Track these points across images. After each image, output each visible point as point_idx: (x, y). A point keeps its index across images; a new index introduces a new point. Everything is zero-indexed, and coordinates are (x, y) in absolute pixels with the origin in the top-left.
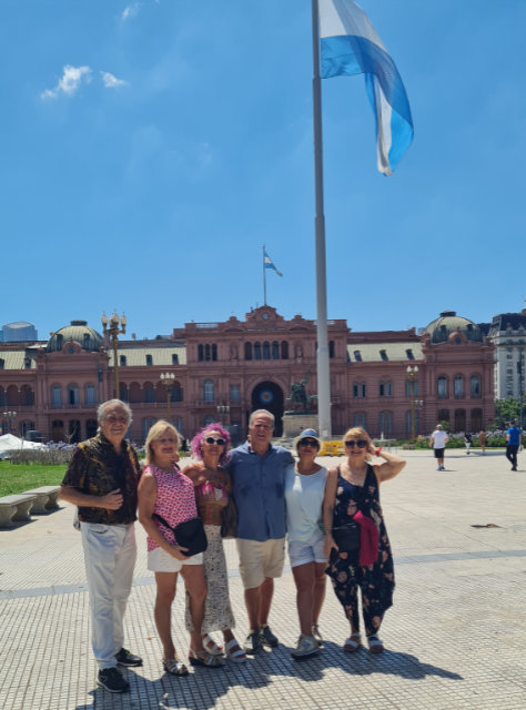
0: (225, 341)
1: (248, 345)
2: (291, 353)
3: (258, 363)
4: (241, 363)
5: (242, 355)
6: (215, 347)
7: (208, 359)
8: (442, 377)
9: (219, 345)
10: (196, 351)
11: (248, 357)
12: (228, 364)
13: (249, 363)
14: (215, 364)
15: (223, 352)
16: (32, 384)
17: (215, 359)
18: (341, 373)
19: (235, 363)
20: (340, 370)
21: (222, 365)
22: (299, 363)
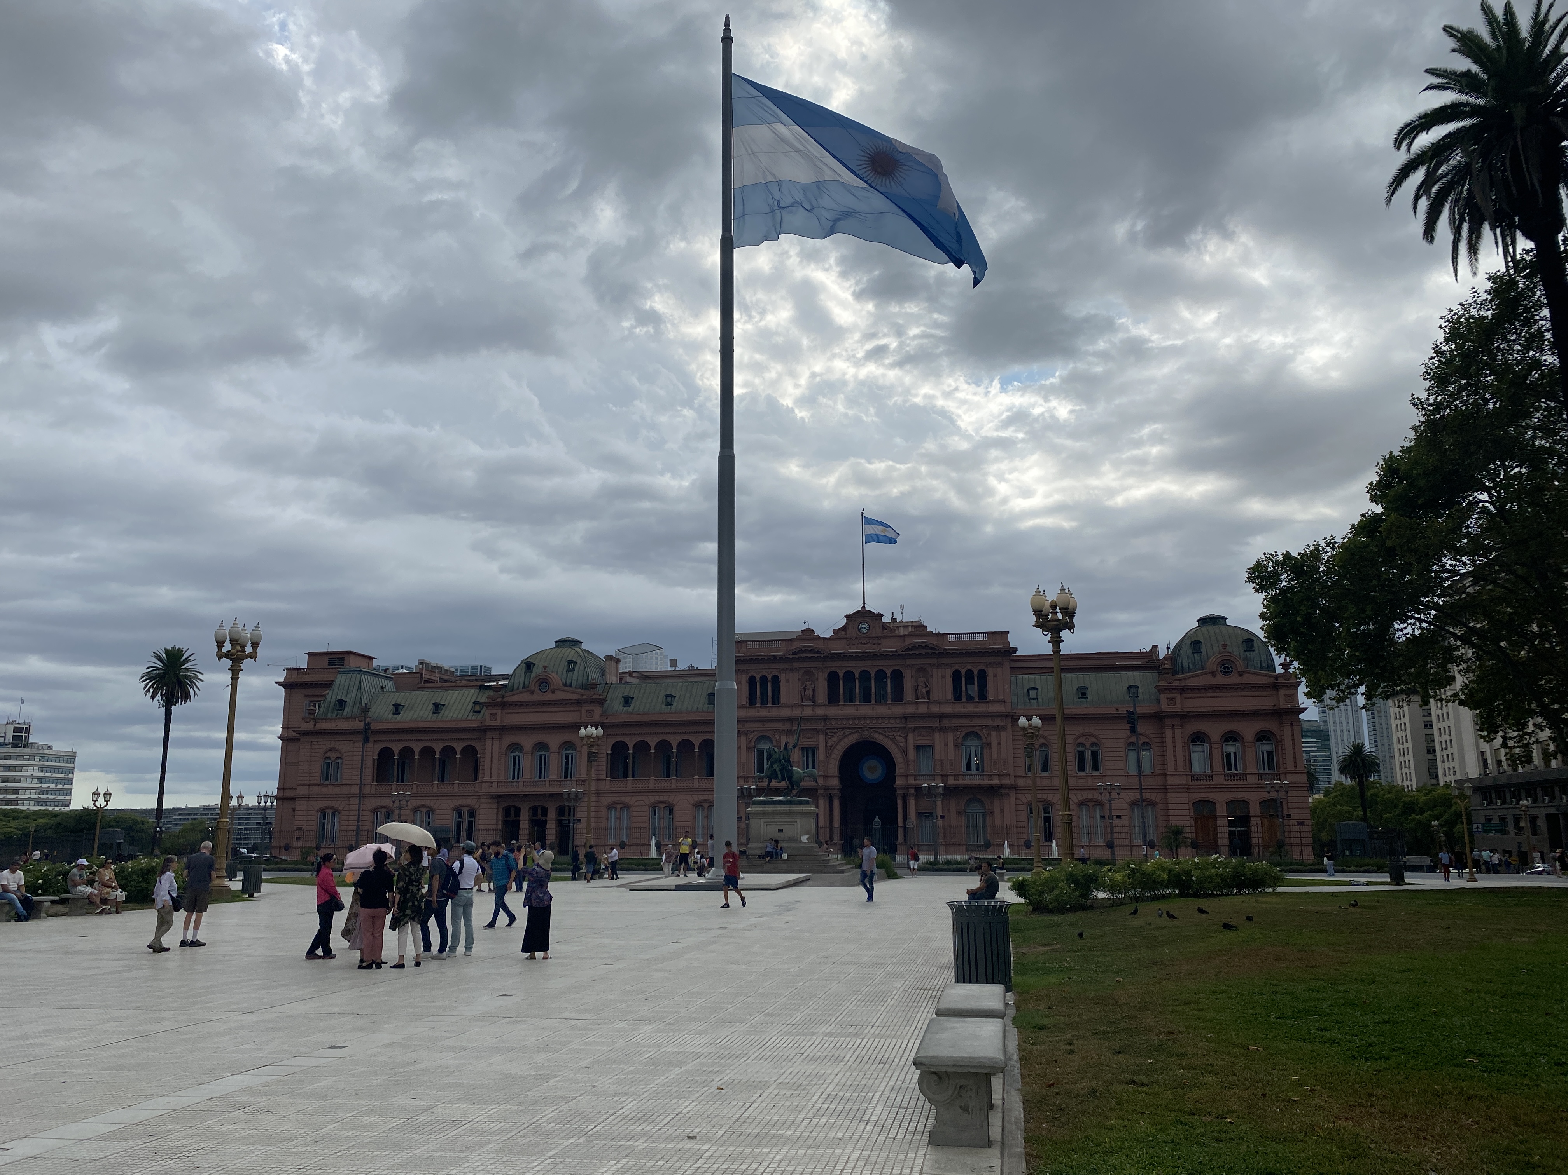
0: (792, 670)
1: (832, 678)
2: (909, 695)
3: (849, 711)
4: (820, 712)
5: (822, 695)
6: (776, 680)
7: (764, 702)
8: (1198, 738)
9: (783, 677)
10: (745, 687)
11: (833, 698)
12: (797, 712)
13: (833, 711)
14: (775, 712)
15: (789, 689)
16: (477, 745)
17: (776, 700)
18: (998, 729)
19: (808, 712)
20: (998, 722)
21: (786, 713)
22: (923, 709)
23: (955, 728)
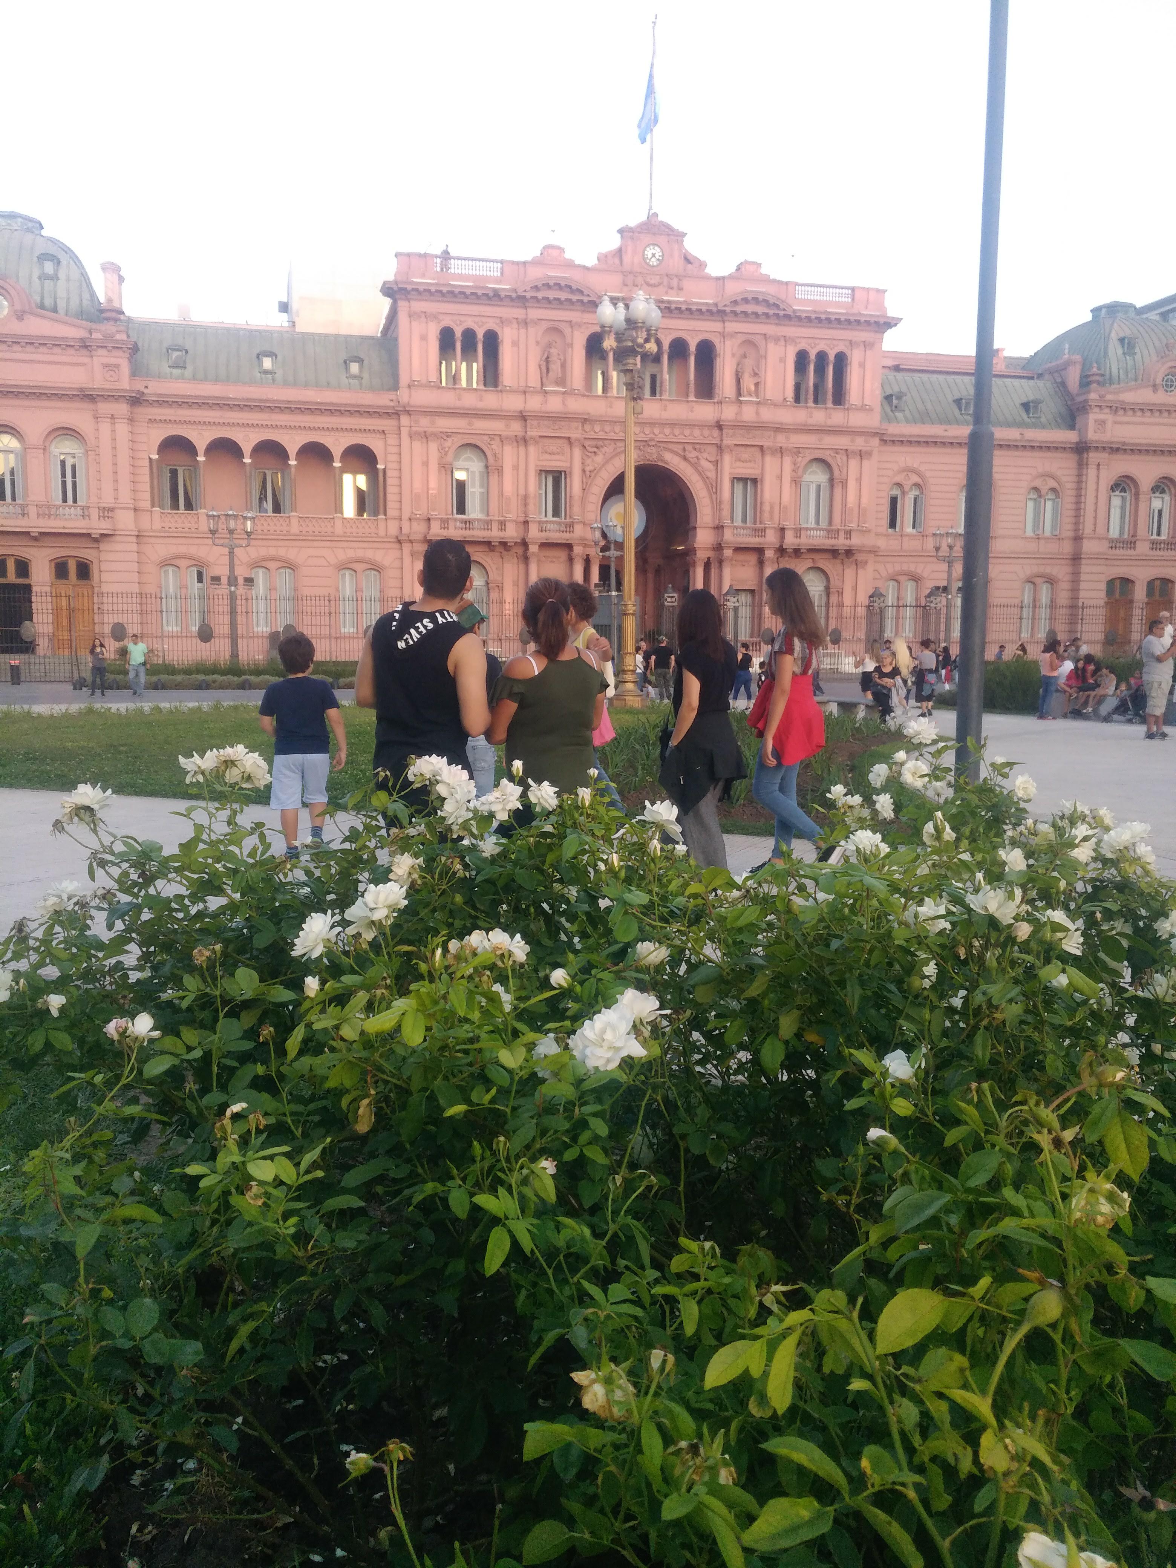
0: (525, 323)
4: (575, 406)
5: (578, 375)
6: (493, 339)
9: (507, 336)
12: (533, 403)
13: (596, 407)
14: (492, 401)
15: (518, 361)
17: (490, 378)
18: (861, 455)
19: (554, 405)
20: (860, 443)
21: (514, 403)
22: (749, 414)
23: (798, 451)
